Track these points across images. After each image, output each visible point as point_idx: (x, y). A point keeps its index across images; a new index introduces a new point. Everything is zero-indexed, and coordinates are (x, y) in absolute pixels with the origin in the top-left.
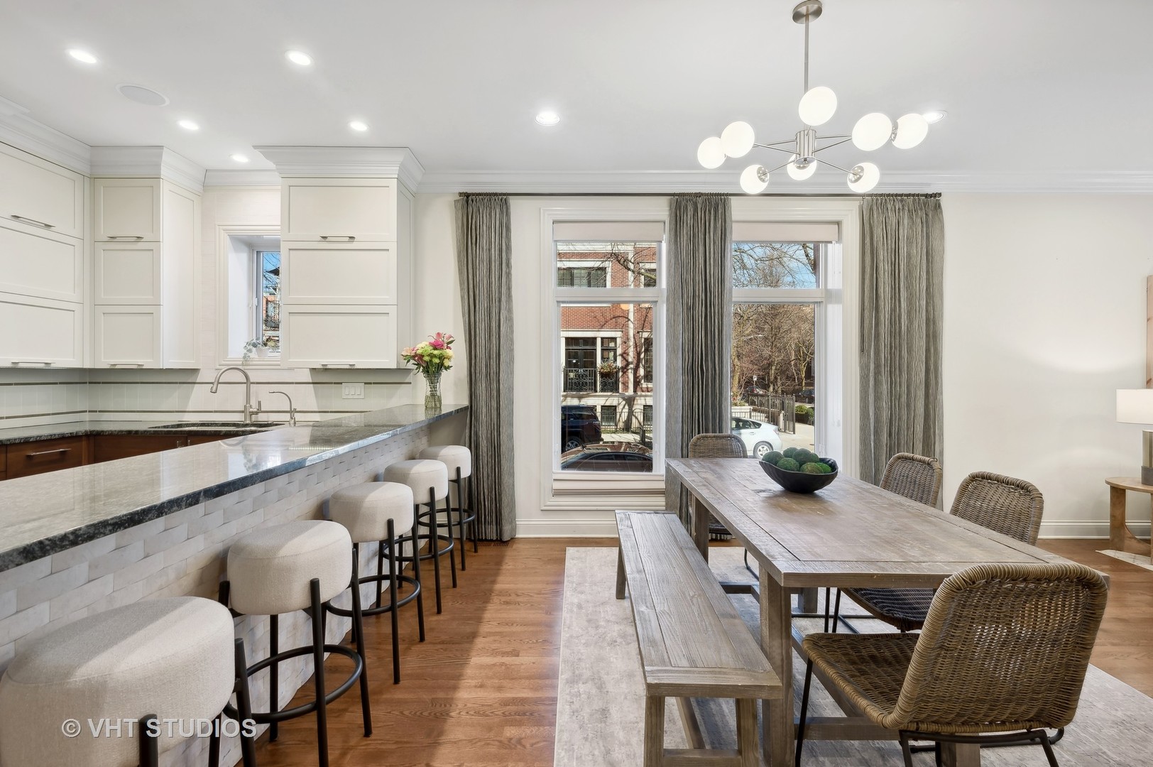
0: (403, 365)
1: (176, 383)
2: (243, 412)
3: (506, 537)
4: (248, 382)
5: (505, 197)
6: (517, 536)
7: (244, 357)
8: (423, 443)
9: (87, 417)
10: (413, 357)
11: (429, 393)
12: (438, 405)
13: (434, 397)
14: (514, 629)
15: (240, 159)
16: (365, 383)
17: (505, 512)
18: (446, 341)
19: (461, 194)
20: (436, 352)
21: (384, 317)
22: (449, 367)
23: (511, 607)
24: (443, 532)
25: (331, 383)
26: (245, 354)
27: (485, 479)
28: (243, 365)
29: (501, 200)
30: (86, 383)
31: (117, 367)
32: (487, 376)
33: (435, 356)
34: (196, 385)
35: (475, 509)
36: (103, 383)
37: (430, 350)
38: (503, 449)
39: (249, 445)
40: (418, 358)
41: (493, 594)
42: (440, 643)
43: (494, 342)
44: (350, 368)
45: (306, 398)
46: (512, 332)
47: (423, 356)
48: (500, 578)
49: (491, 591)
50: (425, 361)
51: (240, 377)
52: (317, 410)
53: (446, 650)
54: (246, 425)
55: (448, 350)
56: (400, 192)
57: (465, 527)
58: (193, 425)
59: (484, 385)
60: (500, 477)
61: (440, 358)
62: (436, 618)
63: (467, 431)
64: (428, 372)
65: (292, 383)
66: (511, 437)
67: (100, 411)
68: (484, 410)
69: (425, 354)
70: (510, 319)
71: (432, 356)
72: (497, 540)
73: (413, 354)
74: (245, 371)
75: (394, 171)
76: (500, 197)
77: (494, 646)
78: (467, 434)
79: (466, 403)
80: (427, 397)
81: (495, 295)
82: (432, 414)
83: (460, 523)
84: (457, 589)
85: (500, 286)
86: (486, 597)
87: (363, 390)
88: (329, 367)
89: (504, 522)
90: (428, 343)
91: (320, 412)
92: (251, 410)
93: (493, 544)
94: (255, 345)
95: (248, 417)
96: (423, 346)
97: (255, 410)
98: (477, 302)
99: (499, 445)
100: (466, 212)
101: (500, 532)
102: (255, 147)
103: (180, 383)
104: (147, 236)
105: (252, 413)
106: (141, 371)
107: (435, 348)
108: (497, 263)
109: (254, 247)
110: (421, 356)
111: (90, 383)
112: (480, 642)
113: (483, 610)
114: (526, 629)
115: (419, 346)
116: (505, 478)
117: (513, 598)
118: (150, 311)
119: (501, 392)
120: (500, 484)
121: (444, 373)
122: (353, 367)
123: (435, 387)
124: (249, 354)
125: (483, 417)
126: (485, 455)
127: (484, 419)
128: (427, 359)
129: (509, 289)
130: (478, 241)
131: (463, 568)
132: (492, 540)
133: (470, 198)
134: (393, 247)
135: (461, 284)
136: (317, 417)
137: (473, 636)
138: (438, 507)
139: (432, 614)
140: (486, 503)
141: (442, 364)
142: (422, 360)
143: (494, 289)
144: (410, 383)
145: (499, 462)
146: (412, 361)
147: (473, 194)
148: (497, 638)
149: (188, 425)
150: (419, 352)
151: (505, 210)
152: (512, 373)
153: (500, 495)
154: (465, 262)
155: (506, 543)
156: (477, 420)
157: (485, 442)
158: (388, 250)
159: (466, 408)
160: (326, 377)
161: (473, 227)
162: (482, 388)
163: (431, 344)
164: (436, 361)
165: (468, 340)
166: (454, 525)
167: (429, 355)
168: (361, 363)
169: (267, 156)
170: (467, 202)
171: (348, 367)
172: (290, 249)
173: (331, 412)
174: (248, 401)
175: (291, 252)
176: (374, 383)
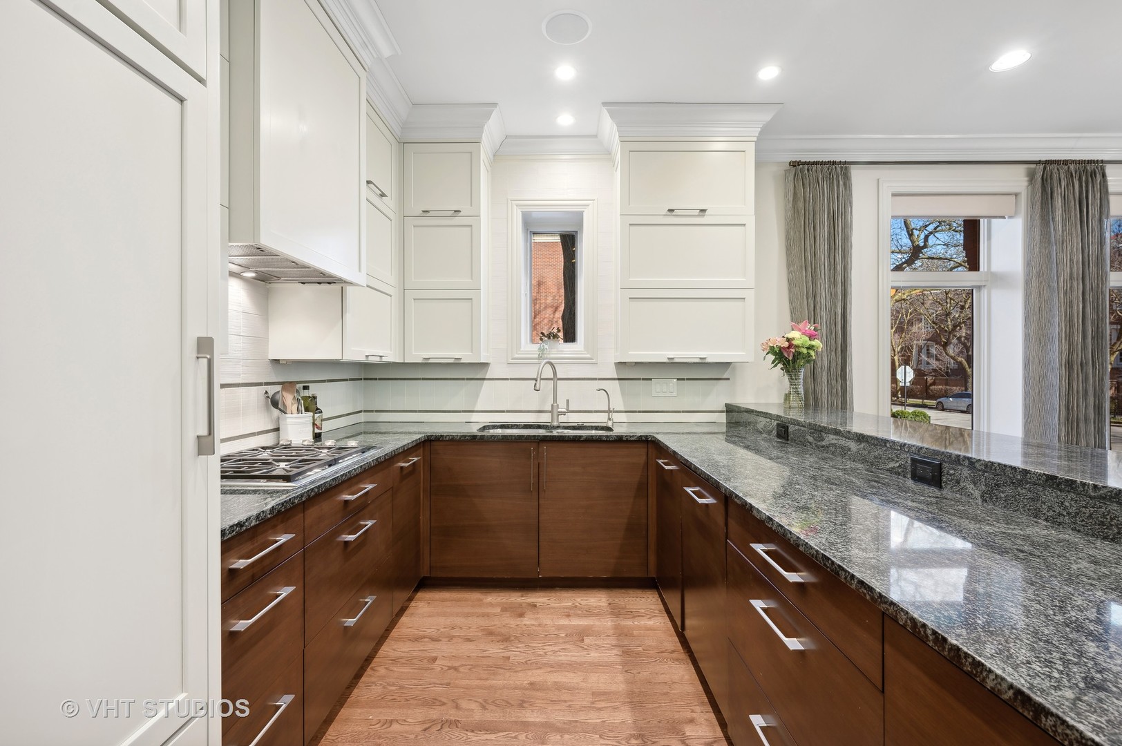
1: (463, 379)
2: (549, 412)
4: (555, 378)
9: (363, 417)
16: (678, 379)
19: (790, 163)
21: (740, 303)
25: (639, 379)
26: (536, 347)
30: (361, 379)
31: (431, 361)
34: (484, 379)
36: (380, 379)
44: (700, 361)
50: (793, 354)
52: (623, 409)
54: (554, 428)
65: (595, 379)
67: (377, 411)
75: (754, 132)
87: (676, 387)
88: (676, 360)
91: (626, 412)
92: (559, 409)
95: (556, 418)
97: (564, 410)
102: (605, 104)
103: (468, 379)
104: (465, 209)
105: (560, 414)
106: (457, 364)
111: (365, 379)
118: (468, 296)
122: (703, 361)
123: (799, 384)
134: (751, 221)
144: (728, 379)
158: (744, 225)
168: (712, 355)
169: (612, 115)
171: (698, 360)
172: (630, 225)
173: (639, 412)
174: (555, 399)
175: (632, 227)
176: (688, 379)
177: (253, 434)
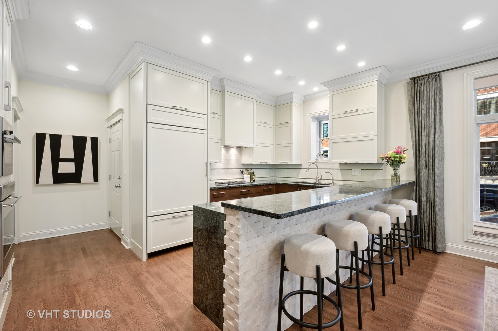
0: (380, 161)
2: (315, 179)
3: (439, 250)
4: (317, 168)
5: (439, 73)
6: (446, 251)
7: (316, 160)
8: (390, 197)
9: (273, 178)
10: (386, 158)
11: (393, 174)
12: (398, 180)
13: (396, 177)
14: (448, 296)
15: (316, 89)
16: (362, 169)
17: (438, 237)
18: (403, 150)
19: (410, 79)
20: (397, 156)
21: (371, 142)
22: (404, 162)
23: (445, 285)
24: (403, 239)
25: (347, 169)
26: (316, 158)
27: (425, 218)
28: (315, 162)
29: (436, 76)
30: (273, 168)
31: (281, 163)
32: (426, 167)
33: (397, 157)
34: (301, 169)
35: (419, 232)
37: (394, 155)
38: (437, 204)
39: (318, 191)
40: (388, 159)
41: (432, 276)
42: (403, 287)
43: (431, 149)
44: (356, 163)
45: (338, 175)
46: (443, 143)
47: (391, 157)
48: (436, 269)
49: (431, 274)
50: (391, 160)
51: (315, 167)
53: (407, 291)
54: (317, 184)
55: (404, 155)
56: (379, 86)
57: (414, 239)
58: (301, 183)
59: (424, 171)
60: (435, 218)
61: (399, 158)
62: (400, 276)
63: (414, 193)
64: (393, 165)
65: (332, 169)
66: (442, 199)
67: (277, 177)
68: (425, 184)
69: (392, 156)
70: (442, 137)
71: (395, 157)
72: (433, 250)
73: (385, 156)
74: (317, 165)
75: (376, 78)
76: (435, 74)
77: (435, 300)
78: (414, 195)
79: (413, 179)
80: (392, 176)
81: (432, 126)
82: (395, 185)
83: (411, 237)
84: (410, 267)
85: (435, 120)
86: (429, 276)
87: (361, 172)
88: (348, 163)
89: (437, 242)
90: (393, 152)
91: (343, 180)
92: (319, 178)
93: (430, 252)
94: (319, 155)
95: (317, 181)
96: (391, 153)
97: (320, 179)
98: (420, 130)
99: (435, 202)
100: (413, 87)
101: (435, 247)
102: (321, 84)
103: (297, 169)
104: (289, 122)
105: (319, 180)
106: (287, 165)
107: (397, 154)
108: (433, 109)
109: (318, 120)
110: (390, 158)
112: (426, 295)
113: (428, 281)
114: (457, 299)
115: (388, 153)
116: (438, 220)
117: (446, 281)
118: (290, 146)
119: (436, 175)
120: (435, 222)
121: (401, 165)
123: (396, 172)
124: (318, 158)
125: (424, 186)
126: (425, 206)
127: (425, 188)
128: (393, 159)
129: (441, 121)
130: (421, 99)
131: (413, 259)
132: (429, 250)
133: (416, 80)
134: (376, 111)
135: (410, 122)
136: (342, 182)
137: (423, 291)
138: (401, 227)
139: (398, 274)
140: (426, 230)
141: (401, 161)
142: (390, 159)
143: (431, 122)
144: (383, 170)
145: (435, 211)
146: (385, 160)
147: (418, 77)
148: (437, 297)
149: (299, 183)
150: (389, 156)
151: (438, 81)
152: (443, 165)
153: (435, 227)
154: (413, 111)
155: (439, 253)
156: (420, 188)
157: (425, 200)
158: (373, 112)
159: (414, 182)
160: (346, 167)
161: (418, 93)
162: (423, 172)
163: (395, 152)
164: (398, 159)
165: (415, 149)
166: (408, 237)
167: (394, 157)
168: (361, 161)
169: (325, 86)
170: (414, 82)
171: (355, 163)
172: (333, 119)
173: (347, 181)
174: (317, 175)
175: (333, 120)
176: (365, 169)
177: (238, 179)
